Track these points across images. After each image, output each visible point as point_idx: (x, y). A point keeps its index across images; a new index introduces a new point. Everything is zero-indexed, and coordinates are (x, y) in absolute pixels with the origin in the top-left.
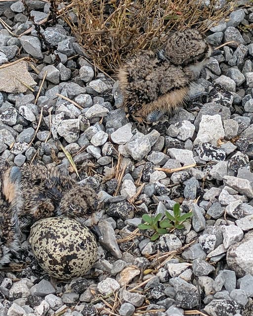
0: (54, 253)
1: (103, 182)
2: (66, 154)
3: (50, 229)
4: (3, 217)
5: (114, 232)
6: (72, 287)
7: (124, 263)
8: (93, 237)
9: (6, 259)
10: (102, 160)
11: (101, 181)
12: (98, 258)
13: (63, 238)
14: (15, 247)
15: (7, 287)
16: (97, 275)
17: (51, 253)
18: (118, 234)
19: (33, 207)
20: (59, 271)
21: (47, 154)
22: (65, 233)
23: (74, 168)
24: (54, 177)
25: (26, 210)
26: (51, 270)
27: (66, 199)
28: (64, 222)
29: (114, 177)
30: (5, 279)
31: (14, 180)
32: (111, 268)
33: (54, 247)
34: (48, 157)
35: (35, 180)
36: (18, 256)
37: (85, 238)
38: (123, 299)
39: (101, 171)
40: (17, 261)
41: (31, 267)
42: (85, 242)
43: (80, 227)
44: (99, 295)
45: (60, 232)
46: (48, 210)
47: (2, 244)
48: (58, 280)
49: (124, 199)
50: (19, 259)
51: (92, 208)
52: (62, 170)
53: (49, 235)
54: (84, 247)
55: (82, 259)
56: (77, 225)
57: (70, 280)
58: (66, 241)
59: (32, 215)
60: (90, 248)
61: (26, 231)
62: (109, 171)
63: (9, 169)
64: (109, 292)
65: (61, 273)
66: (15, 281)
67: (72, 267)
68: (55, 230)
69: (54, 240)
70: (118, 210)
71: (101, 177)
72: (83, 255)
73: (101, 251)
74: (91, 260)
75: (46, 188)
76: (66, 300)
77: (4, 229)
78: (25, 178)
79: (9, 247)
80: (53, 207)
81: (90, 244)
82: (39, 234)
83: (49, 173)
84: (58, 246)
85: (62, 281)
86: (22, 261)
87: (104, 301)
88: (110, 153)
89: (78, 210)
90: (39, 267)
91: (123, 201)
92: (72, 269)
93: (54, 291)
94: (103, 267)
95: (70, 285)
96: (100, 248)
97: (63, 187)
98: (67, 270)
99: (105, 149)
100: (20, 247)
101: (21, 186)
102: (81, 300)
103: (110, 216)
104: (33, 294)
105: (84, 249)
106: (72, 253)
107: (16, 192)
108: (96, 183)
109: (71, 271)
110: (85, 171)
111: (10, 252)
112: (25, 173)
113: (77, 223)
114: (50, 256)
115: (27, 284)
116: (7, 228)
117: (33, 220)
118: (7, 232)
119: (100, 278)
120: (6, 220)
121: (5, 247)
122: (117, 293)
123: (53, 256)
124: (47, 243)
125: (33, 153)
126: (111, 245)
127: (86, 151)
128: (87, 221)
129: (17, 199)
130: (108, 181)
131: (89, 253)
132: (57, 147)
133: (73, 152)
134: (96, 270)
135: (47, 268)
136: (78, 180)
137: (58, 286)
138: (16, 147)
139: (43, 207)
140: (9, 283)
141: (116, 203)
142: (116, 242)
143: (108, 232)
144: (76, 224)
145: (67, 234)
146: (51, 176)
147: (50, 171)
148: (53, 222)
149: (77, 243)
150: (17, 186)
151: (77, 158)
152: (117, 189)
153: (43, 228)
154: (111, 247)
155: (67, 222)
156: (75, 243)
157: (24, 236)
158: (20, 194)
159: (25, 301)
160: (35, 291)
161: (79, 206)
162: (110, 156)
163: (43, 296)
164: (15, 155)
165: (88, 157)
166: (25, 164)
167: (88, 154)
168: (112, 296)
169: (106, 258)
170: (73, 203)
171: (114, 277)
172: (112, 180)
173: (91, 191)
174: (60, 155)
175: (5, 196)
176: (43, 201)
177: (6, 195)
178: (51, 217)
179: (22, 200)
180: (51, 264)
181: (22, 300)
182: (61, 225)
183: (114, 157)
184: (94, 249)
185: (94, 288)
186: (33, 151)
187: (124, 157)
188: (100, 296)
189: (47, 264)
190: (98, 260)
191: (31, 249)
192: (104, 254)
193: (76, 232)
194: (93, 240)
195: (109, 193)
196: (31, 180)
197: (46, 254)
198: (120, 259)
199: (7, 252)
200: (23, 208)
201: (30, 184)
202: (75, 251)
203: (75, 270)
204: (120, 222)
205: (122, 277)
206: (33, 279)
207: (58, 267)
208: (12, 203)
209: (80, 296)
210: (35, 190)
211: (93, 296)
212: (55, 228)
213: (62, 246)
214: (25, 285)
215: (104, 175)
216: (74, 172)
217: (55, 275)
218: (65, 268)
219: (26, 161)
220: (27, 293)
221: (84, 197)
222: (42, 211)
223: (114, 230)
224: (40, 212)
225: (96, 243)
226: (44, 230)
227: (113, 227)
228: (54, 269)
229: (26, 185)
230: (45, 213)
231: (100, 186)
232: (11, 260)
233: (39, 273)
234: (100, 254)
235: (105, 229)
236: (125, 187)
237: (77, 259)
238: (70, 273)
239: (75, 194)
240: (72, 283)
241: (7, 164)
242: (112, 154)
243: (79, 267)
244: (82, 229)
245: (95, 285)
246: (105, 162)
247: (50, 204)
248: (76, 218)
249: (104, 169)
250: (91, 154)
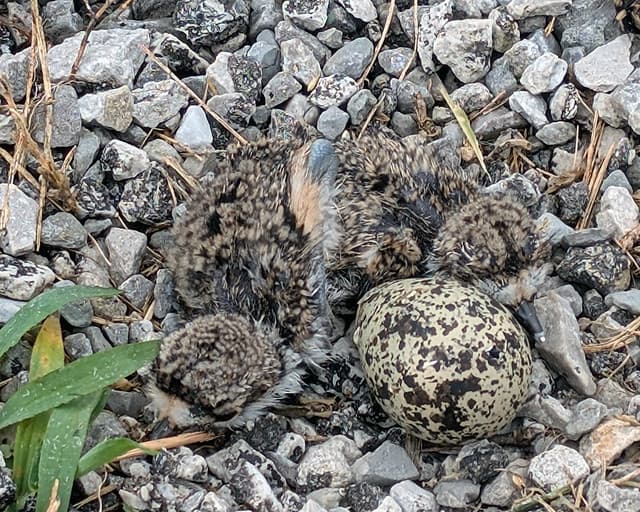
0: (419, 373)
1: (550, 190)
2: (454, 110)
3: (411, 308)
4: (288, 273)
5: (576, 325)
6: (462, 465)
7: (602, 408)
8: (521, 336)
9: (292, 383)
10: (549, 132)
11: (546, 188)
12: (533, 390)
13: (445, 334)
14: (316, 351)
15: (292, 458)
16: (530, 436)
17: (412, 371)
18: (588, 330)
19: (366, 249)
20: (431, 422)
21: (404, 109)
22: (448, 322)
23: (474, 149)
24: (421, 173)
25: (346, 256)
26: (410, 418)
27: (453, 229)
28: (446, 291)
29: (580, 178)
30: (289, 435)
31: (318, 177)
32: (567, 420)
33: (420, 357)
34: (408, 117)
35: (373, 178)
36: (323, 377)
37: (501, 337)
38: (597, 504)
39: (547, 160)
40: (320, 390)
41: (355, 406)
42: (502, 347)
43: (489, 308)
44: (533, 489)
45: (436, 318)
46: (405, 257)
47: (285, 343)
48: (426, 444)
49: (606, 236)
50: (324, 385)
51: (520, 255)
52: (443, 153)
53: (407, 325)
54: (499, 361)
55: (493, 393)
56: (482, 301)
57: (459, 446)
58: (452, 343)
59: (361, 269)
60: (514, 366)
61: (345, 311)
62: (566, 162)
63: (308, 146)
64: (559, 482)
65: (434, 426)
66: (314, 443)
67: (464, 413)
68: (422, 313)
69: (420, 339)
70: (588, 267)
71: (545, 176)
72: (495, 382)
73: (541, 374)
74: (514, 396)
75: (402, 201)
76: (446, 500)
77: (290, 303)
78: (347, 171)
79: (300, 351)
81: (513, 354)
82: (380, 321)
83: (409, 159)
84: (430, 355)
85: (436, 449)
86: (332, 391)
87: (546, 505)
88: (570, 115)
89: (481, 260)
90: (377, 408)
91: (603, 242)
92: (465, 418)
93: (415, 473)
94: (545, 415)
95: (458, 459)
96: (538, 365)
97: (444, 200)
98: (452, 420)
99: (557, 103)
100: (329, 354)
101: (337, 191)
102: (484, 500)
103: (566, 282)
104: (359, 479)
105: (498, 366)
106: (466, 374)
107: (323, 208)
108: (532, 191)
109: (463, 424)
110: (503, 160)
111: (302, 365)
112: (348, 157)
113: (482, 297)
114: (409, 380)
115: (344, 450)
116: (298, 300)
117: (366, 283)
118: (297, 312)
119: (538, 444)
120: (296, 281)
121: (289, 352)
122: (581, 486)
123: (416, 380)
124: (402, 345)
125: (369, 106)
126: (568, 358)
127: (507, 105)
128: (505, 291)
129: (326, 227)
130: (563, 187)
131: (511, 378)
132: (432, 92)
133: (472, 107)
134: (527, 423)
135: (399, 412)
136: (484, 181)
137: (425, 461)
138: (324, 89)
139: (393, 250)
140: (298, 448)
141: (583, 246)
142: (582, 351)
143: (562, 325)
144: (478, 299)
145: (455, 325)
146: (415, 170)
147: (412, 155)
148: (419, 291)
149: (480, 351)
150: (327, 190)
151: (483, 125)
152: (589, 210)
153: (391, 306)
154: (567, 364)
155: (456, 292)
156: (475, 349)
157: (340, 325)
158: (334, 212)
159: (337, 496)
160: (365, 470)
161: (484, 249)
162: (570, 121)
163: (386, 486)
164: (321, 110)
165: (512, 122)
166: (346, 134)
167: (512, 114)
168: (568, 493)
169: (554, 394)
170: (470, 242)
171: (574, 443)
172: (575, 185)
173: (519, 212)
174: (440, 113)
175: (294, 217)
176: (393, 235)
177: (299, 215)
178: (411, 276)
179: (338, 230)
180: (408, 402)
181: (331, 494)
182: (439, 299)
183: (581, 126)
184: (525, 368)
185: (519, 471)
186: (368, 100)
187: (607, 125)
188: (536, 492)
189: (400, 400)
190: (533, 397)
191: (358, 360)
192: (547, 380)
193: (478, 321)
194: (522, 344)
195: (566, 221)
196: (361, 178)
197: (396, 376)
198: (590, 397)
199: (294, 365)
200: (341, 252)
201: (360, 188)
202: (474, 371)
203: (473, 421)
204: (594, 298)
205: (595, 446)
206: (361, 438)
207: (428, 411)
208: (312, 237)
209: (481, 490)
210: (372, 206)
211: (517, 491)
212: (422, 307)
213: (440, 355)
214: (339, 454)
215: (552, 172)
216: (475, 160)
217: (417, 431)
218: (445, 413)
219: (349, 125)
220: (343, 476)
221: (501, 226)
222: (389, 261)
223: (578, 318)
224: (384, 261)
225: (529, 352)
226: (393, 311)
227: (575, 311)
228: (418, 416)
229: (349, 190)
230: (395, 266)
231: (541, 199)
232: (304, 387)
233: (375, 423)
234: (537, 382)
235: (552, 316)
236: (608, 207)
237: (478, 393)
238: (458, 428)
239: (477, 218)
240: (462, 454)
241: (300, 132)
242: (576, 116)
243: (484, 413)
244: (494, 312)
245: (522, 462)
246: (556, 137)
247: (411, 242)
248: (475, 282)
249: (552, 156)
250: (521, 115)
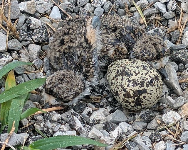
0: (127, 88)
1: (167, 33)
2: (137, 8)
3: (125, 68)
4: (86, 57)
5: (176, 74)
6: (141, 117)
7: (185, 99)
8: (160, 77)
9: (88, 91)
10: (167, 15)
11: (166, 32)
12: (163, 94)
13: (136, 75)
14: (95, 82)
15: (88, 115)
16: (162, 108)
18: (180, 76)
19: (110, 50)
20: (131, 103)
21: (121, 8)
22: (137, 72)
23: (143, 20)
24: (127, 26)
25: (104, 52)
26: (125, 102)
27: (140, 45)
28: (136, 63)
29: (177, 29)
30: (87, 108)
31: (95, 27)
32: (174, 103)
33: (128, 83)
34: (123, 10)
35: (112, 28)
36: (97, 90)
37: (153, 77)
38: (184, 128)
39: (166, 23)
40: (96, 94)
41: (107, 99)
42: (154, 80)
43: (149, 68)
44: (163, 124)
45: (133, 71)
47: (85, 79)
48: (130, 110)
49: (185, 47)
50: (97, 92)
51: (161, 54)
52: (134, 21)
53: (124, 73)
54: (153, 84)
55: (151, 94)
56: (147, 66)
57: (140, 111)
58: (138, 79)
59: (109, 56)
60: (158, 85)
61: (104, 70)
62: (172, 24)
63: (91, 18)
64: (172, 122)
65: (133, 105)
66: (94, 110)
67: (142, 100)
68: (129, 69)
69: (128, 77)
70: (180, 56)
71: (166, 28)
72: (151, 91)
73: (165, 89)
74: (158, 95)
75: (121, 35)
76: (136, 128)
78: (104, 26)
79: (90, 81)
80: (126, 50)
81: (157, 82)
82: (115, 72)
83: (123, 22)
84: (131, 82)
85: (133, 112)
86: (100, 94)
87: (167, 129)
88: (173, 9)
89: (149, 55)
90: (114, 99)
91: (184, 48)
92: (142, 102)
93: (126, 119)
94: (167, 102)
95: (140, 115)
96: (165, 86)
97: (135, 35)
98: (138, 102)
99: (169, 6)
100: (99, 83)
101: (101, 32)
102: (148, 127)
103: (173, 61)
104: (109, 121)
105: (152, 86)
106: (143, 88)
107: (97, 37)
108: (162, 33)
109: (142, 104)
110: (153, 23)
111: (91, 86)
112: (105, 21)
113: (147, 64)
114: (125, 90)
115: (104, 113)
116: (89, 65)
117: (110, 61)
118: (89, 69)
119: (165, 111)
120: (89, 59)
121: (87, 82)
122: (179, 123)
123: (127, 90)
124: (122, 79)
125: (110, 7)
126: (174, 84)
127: (154, 7)
128: (156, 65)
129: (97, 43)
130: (171, 31)
131: (156, 89)
132: (130, 2)
133: (143, 7)
134: (161, 104)
135: (121, 100)
136: (147, 30)
137: (129, 116)
138: (96, 1)
139: (119, 50)
140: (90, 112)
141: (178, 50)
142: (178, 82)
143: (172, 74)
144: (146, 65)
145: (139, 73)
146: (126, 26)
147: (125, 21)
148: (128, 63)
149: (147, 81)
150: (97, 32)
151: (146, 12)
152: (179, 39)
153: (119, 67)
154: (174, 86)
155: (139, 63)
156: (145, 80)
157: (102, 74)
158: (100, 39)
159: (102, 126)
160: (111, 118)
161: (150, 52)
162: (173, 11)
163: (117, 123)
164: (95, 8)
165: (155, 12)
166: (103, 15)
167: (155, 9)
168: (174, 125)
169: (169, 95)
170: (145, 49)
171: (176, 110)
172: (175, 31)
174: (133, 9)
175: (88, 39)
176: (119, 45)
177: (89, 39)
178: (125, 58)
179: (101, 44)
180: (124, 97)
181: (100, 126)
182: (134, 65)
183: (177, 13)
184: (161, 86)
185: (159, 119)
186: (110, 5)
187: (185, 12)
188: (164, 125)
189: (122, 96)
190: (163, 96)
191: (108, 85)
192: (167, 91)
193: (146, 72)
194: (160, 79)
195: (172, 42)
196: (109, 28)
197: (121, 89)
198: (181, 96)
199: (88, 86)
200: (102, 51)
201: (108, 31)
202: (145, 87)
203: (145, 103)
204: (182, 66)
205: (183, 111)
206: (109, 109)
207: (130, 100)
208: (93, 46)
209: (147, 124)
210: (112, 36)
211: (158, 125)
212: (129, 67)
213: (135, 83)
214: (103, 114)
215: (168, 27)
216: (144, 23)
217: (127, 106)
218: (136, 100)
219: (104, 13)
220: (104, 120)
221: (154, 44)
222: (117, 53)
223: (177, 72)
224: (116, 54)
225: (162, 81)
226: (120, 69)
227: (176, 70)
229: (105, 31)
231: (165, 36)
232: (91, 93)
233: (114, 104)
234: (164, 92)
235: (169, 71)
236: (186, 38)
237: (146, 94)
238: (140, 105)
239: (147, 42)
240: (141, 114)
241: (89, 14)
242: (176, 10)
243: (148, 100)
244: (151, 69)
245: (160, 116)
246: (169, 16)
247: (125, 48)
248: (147, 61)
249: (168, 22)
250: (158, 9)
